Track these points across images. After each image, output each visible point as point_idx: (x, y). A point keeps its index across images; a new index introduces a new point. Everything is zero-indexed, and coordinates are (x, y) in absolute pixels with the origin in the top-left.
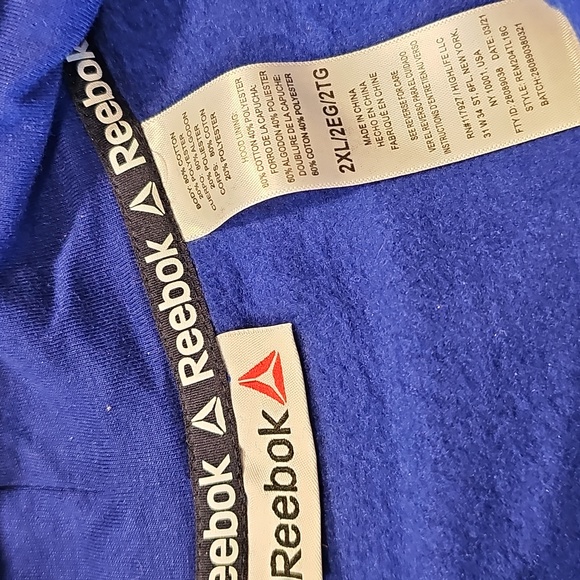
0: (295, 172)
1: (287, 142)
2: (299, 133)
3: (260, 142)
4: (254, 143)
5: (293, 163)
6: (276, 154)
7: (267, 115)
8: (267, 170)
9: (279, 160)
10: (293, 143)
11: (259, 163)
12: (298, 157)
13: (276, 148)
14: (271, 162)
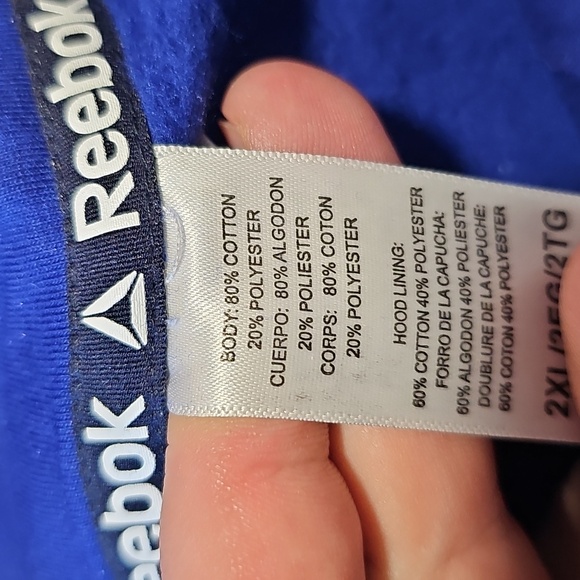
0: (474, 397)
1: (478, 334)
2: (499, 324)
3: (434, 320)
4: (423, 318)
5: (476, 379)
6: (455, 352)
7: (455, 274)
8: (431, 377)
9: (455, 365)
10: (487, 342)
11: (422, 357)
12: (487, 370)
13: (456, 342)
14: (443, 365)
